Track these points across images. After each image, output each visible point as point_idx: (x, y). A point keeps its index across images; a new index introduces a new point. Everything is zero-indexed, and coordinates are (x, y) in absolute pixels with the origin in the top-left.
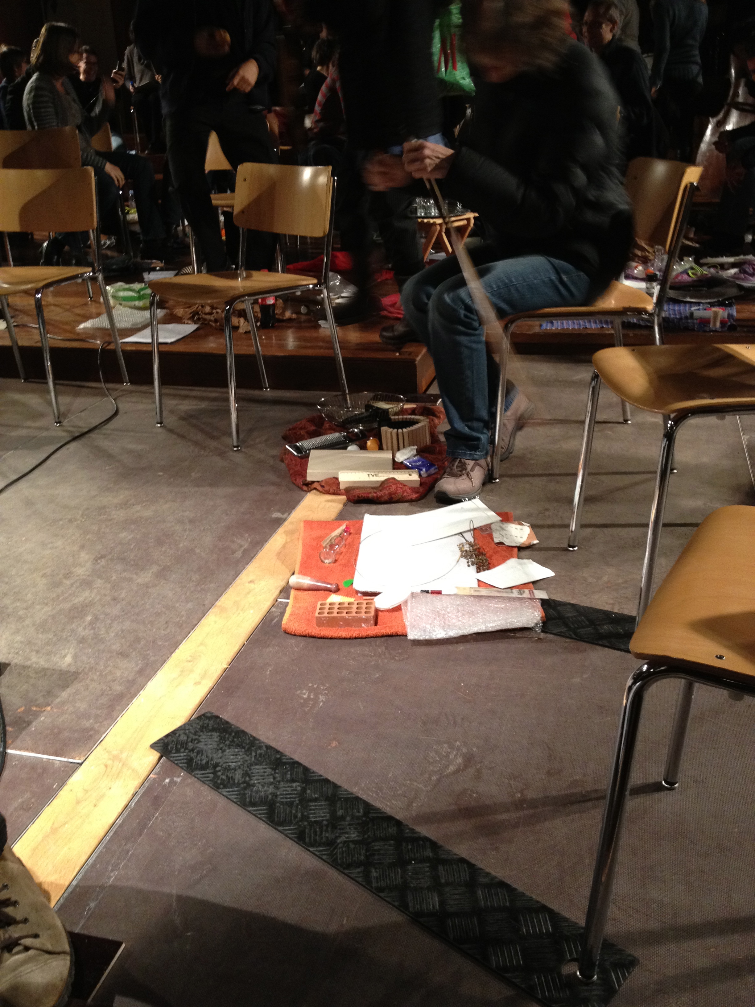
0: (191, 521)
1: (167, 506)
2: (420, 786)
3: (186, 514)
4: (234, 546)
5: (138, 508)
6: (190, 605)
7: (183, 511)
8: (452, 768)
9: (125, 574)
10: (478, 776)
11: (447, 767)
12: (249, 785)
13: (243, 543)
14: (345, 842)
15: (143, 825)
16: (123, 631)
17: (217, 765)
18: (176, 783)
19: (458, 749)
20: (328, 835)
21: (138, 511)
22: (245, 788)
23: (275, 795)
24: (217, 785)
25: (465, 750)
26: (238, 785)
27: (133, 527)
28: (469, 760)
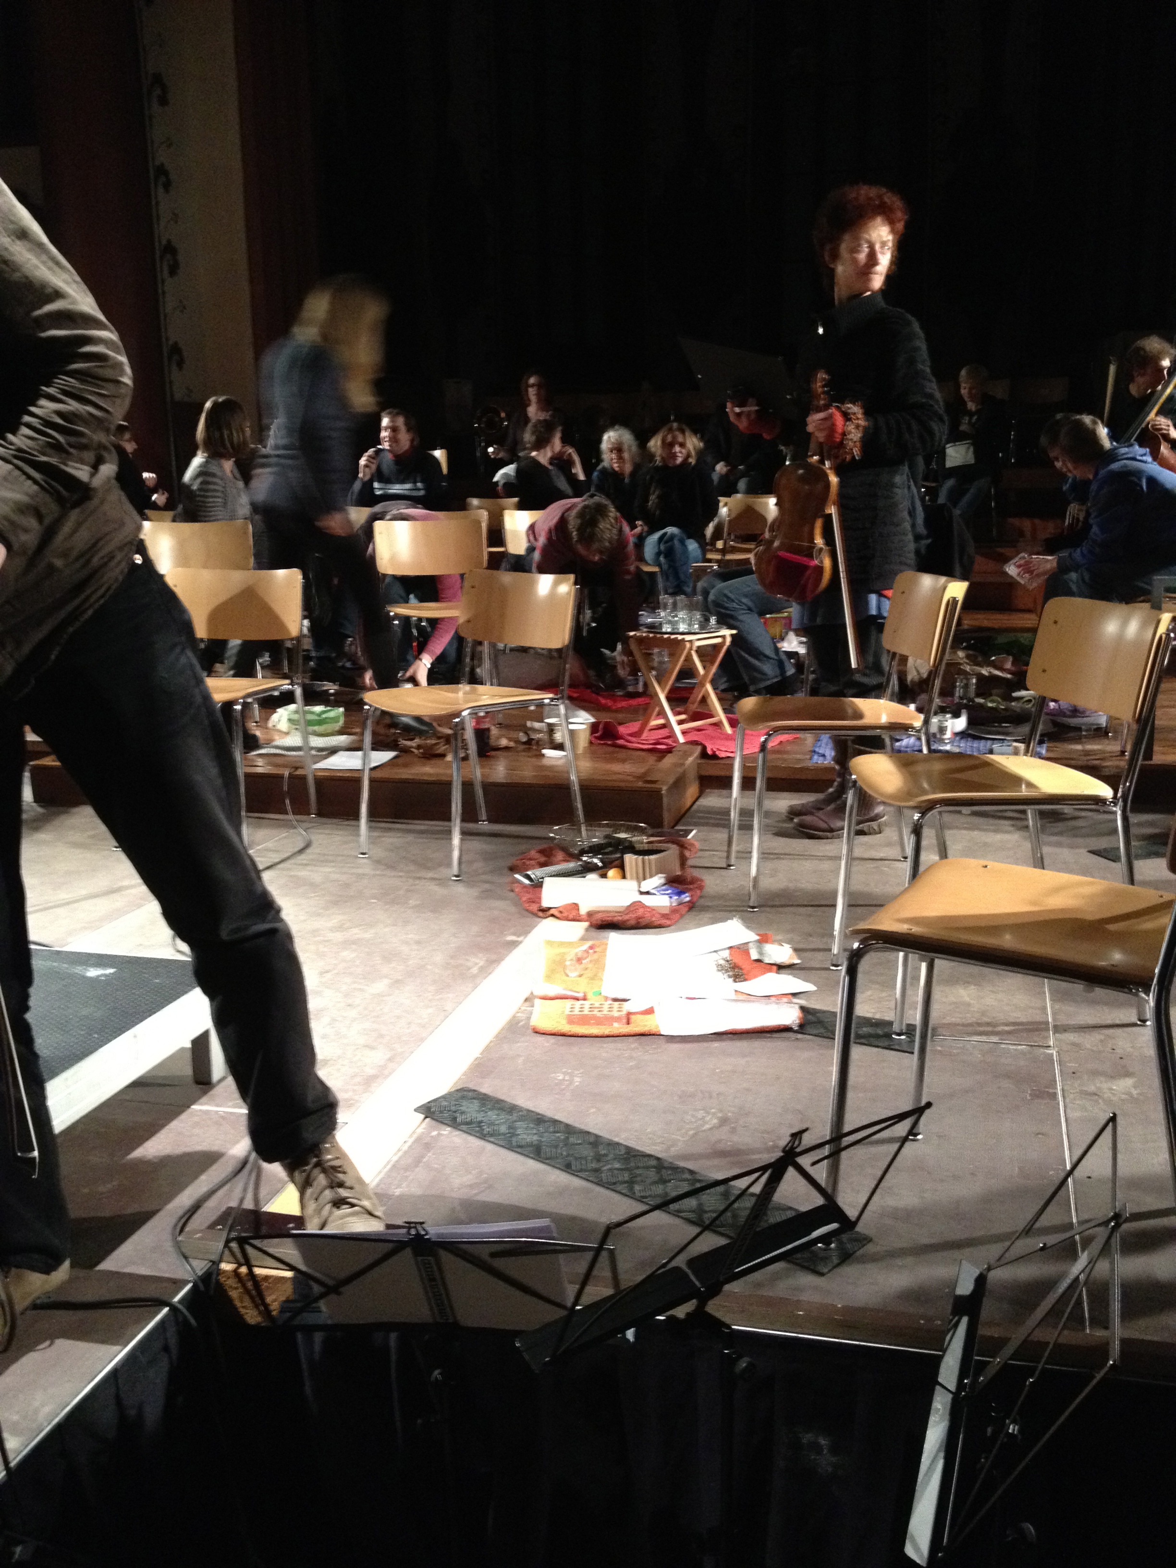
0: (418, 942)
1: (387, 930)
2: (678, 1137)
3: (410, 936)
4: (469, 964)
5: (355, 931)
6: (430, 1010)
7: (407, 934)
8: (707, 1126)
9: (356, 986)
10: (733, 1131)
11: (703, 1126)
12: (514, 1135)
13: (478, 961)
14: (610, 1170)
15: (418, 1162)
16: (364, 1029)
17: (481, 1122)
18: (442, 1135)
19: (714, 1114)
20: (594, 1165)
21: (356, 933)
22: (511, 1137)
23: (541, 1141)
24: (483, 1136)
25: (720, 1115)
26: (504, 1134)
27: (354, 946)
28: (724, 1121)
